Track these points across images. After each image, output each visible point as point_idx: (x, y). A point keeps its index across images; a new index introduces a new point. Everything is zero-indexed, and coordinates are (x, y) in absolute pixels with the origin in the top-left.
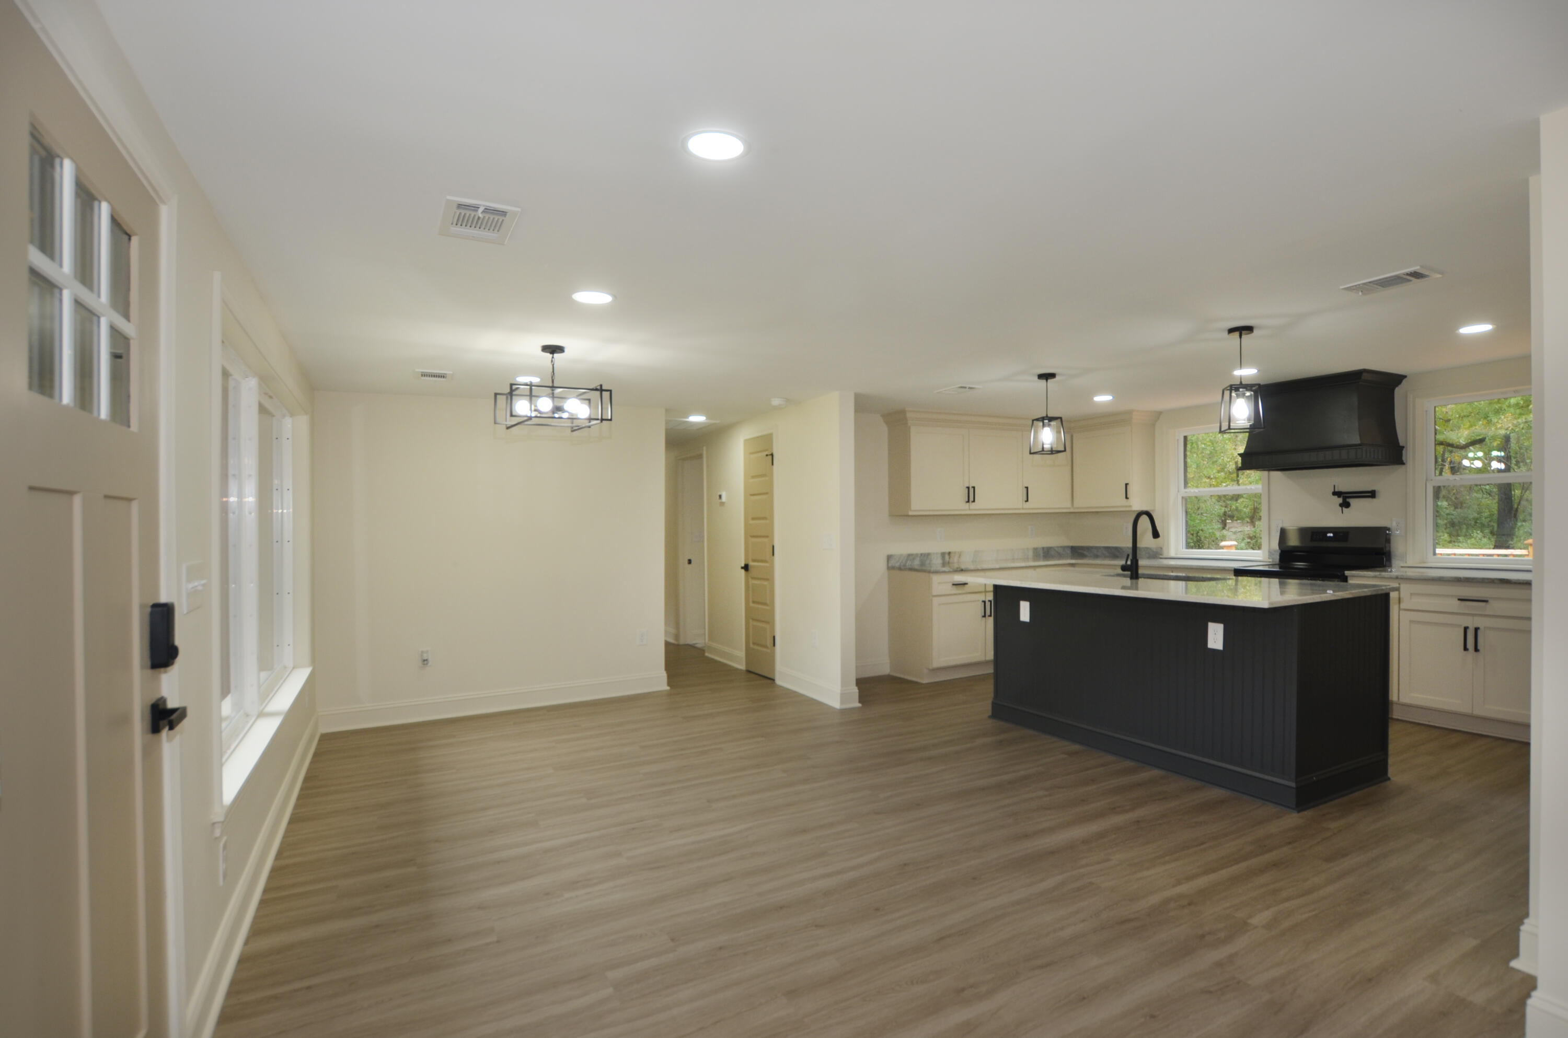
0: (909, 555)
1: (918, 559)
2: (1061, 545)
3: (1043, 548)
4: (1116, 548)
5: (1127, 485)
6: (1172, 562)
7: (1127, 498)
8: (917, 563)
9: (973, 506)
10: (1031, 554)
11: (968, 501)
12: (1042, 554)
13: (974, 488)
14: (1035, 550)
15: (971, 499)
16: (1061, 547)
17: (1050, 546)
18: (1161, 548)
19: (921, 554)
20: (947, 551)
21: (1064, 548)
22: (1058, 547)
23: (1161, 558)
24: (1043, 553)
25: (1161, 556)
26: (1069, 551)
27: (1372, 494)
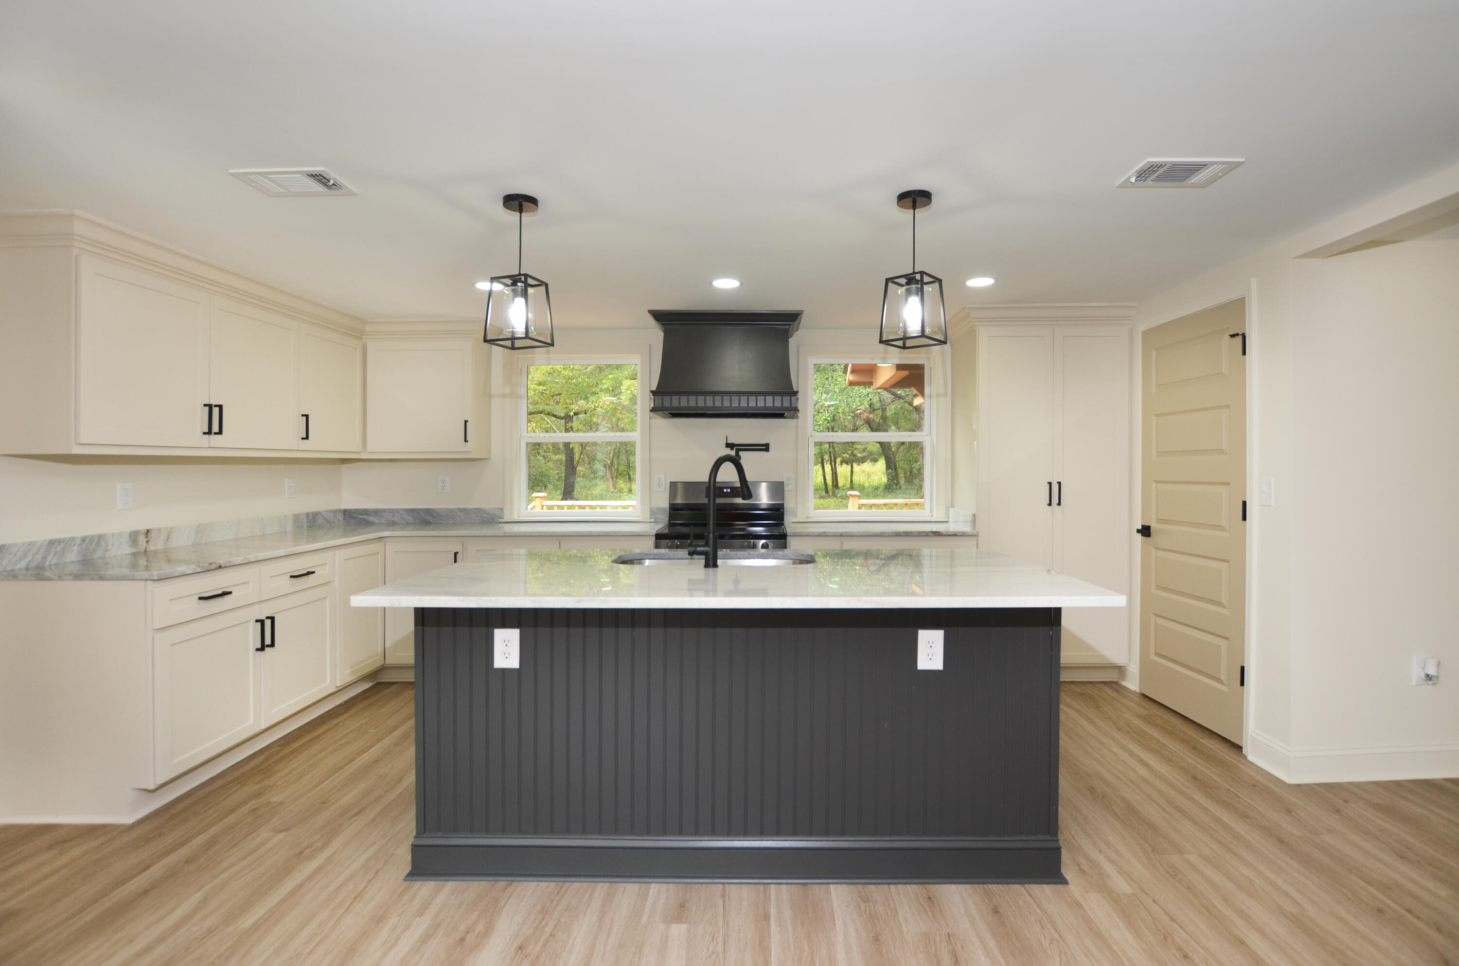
0: (52, 543)
1: (76, 549)
2: (330, 508)
3: (307, 514)
4: (428, 511)
5: (466, 422)
6: (516, 529)
7: (466, 441)
8: (72, 556)
9: (215, 440)
10: (290, 526)
11: (209, 433)
12: (305, 525)
13: (220, 407)
14: (296, 517)
15: (216, 428)
16: (331, 511)
17: (316, 510)
18: (502, 509)
19: (84, 540)
20: (143, 527)
21: (335, 512)
22: (327, 511)
23: (500, 523)
24: (307, 522)
25: (500, 520)
26: (340, 517)
27: (766, 448)
